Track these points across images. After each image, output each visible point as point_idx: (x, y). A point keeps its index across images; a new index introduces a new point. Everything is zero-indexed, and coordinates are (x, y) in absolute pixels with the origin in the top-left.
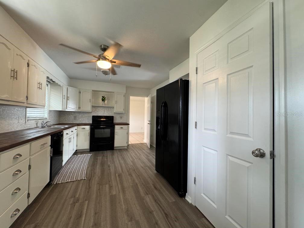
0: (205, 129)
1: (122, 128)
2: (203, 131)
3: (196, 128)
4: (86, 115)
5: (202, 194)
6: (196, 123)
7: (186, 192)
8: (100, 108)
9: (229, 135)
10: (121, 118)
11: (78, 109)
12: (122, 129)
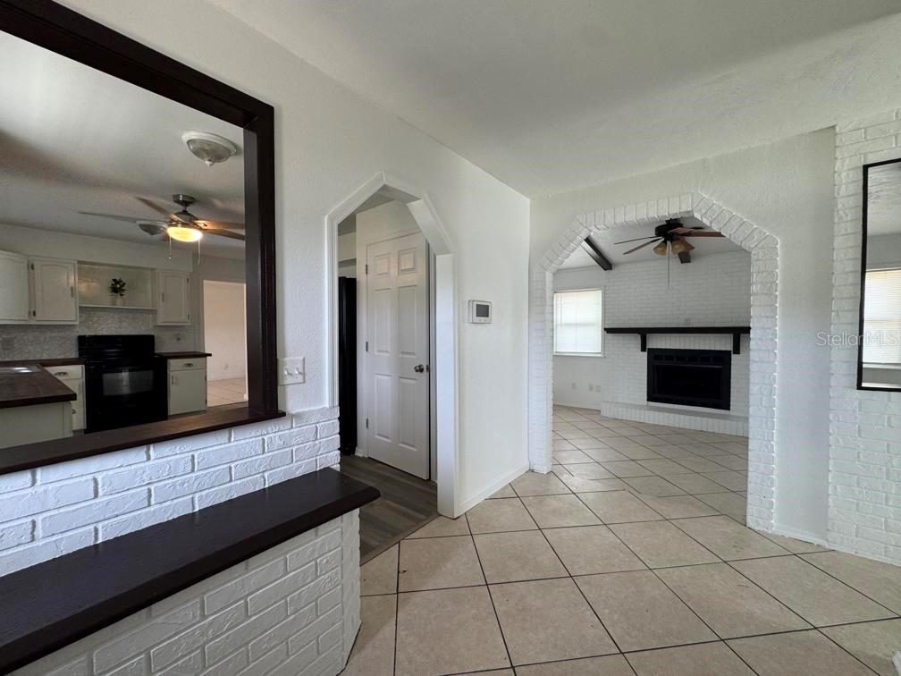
0: (379, 351)
1: (189, 365)
2: (376, 353)
3: (367, 350)
4: (53, 335)
5: (377, 437)
6: (367, 343)
7: (356, 445)
8: (102, 313)
9: (401, 356)
10: (179, 339)
11: (26, 317)
12: (189, 368)
